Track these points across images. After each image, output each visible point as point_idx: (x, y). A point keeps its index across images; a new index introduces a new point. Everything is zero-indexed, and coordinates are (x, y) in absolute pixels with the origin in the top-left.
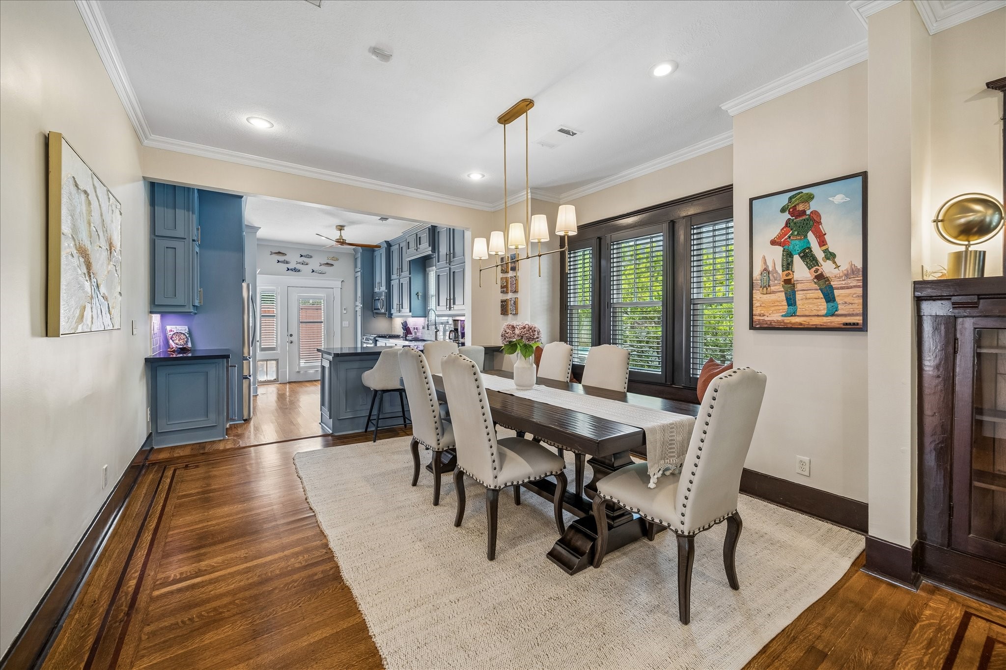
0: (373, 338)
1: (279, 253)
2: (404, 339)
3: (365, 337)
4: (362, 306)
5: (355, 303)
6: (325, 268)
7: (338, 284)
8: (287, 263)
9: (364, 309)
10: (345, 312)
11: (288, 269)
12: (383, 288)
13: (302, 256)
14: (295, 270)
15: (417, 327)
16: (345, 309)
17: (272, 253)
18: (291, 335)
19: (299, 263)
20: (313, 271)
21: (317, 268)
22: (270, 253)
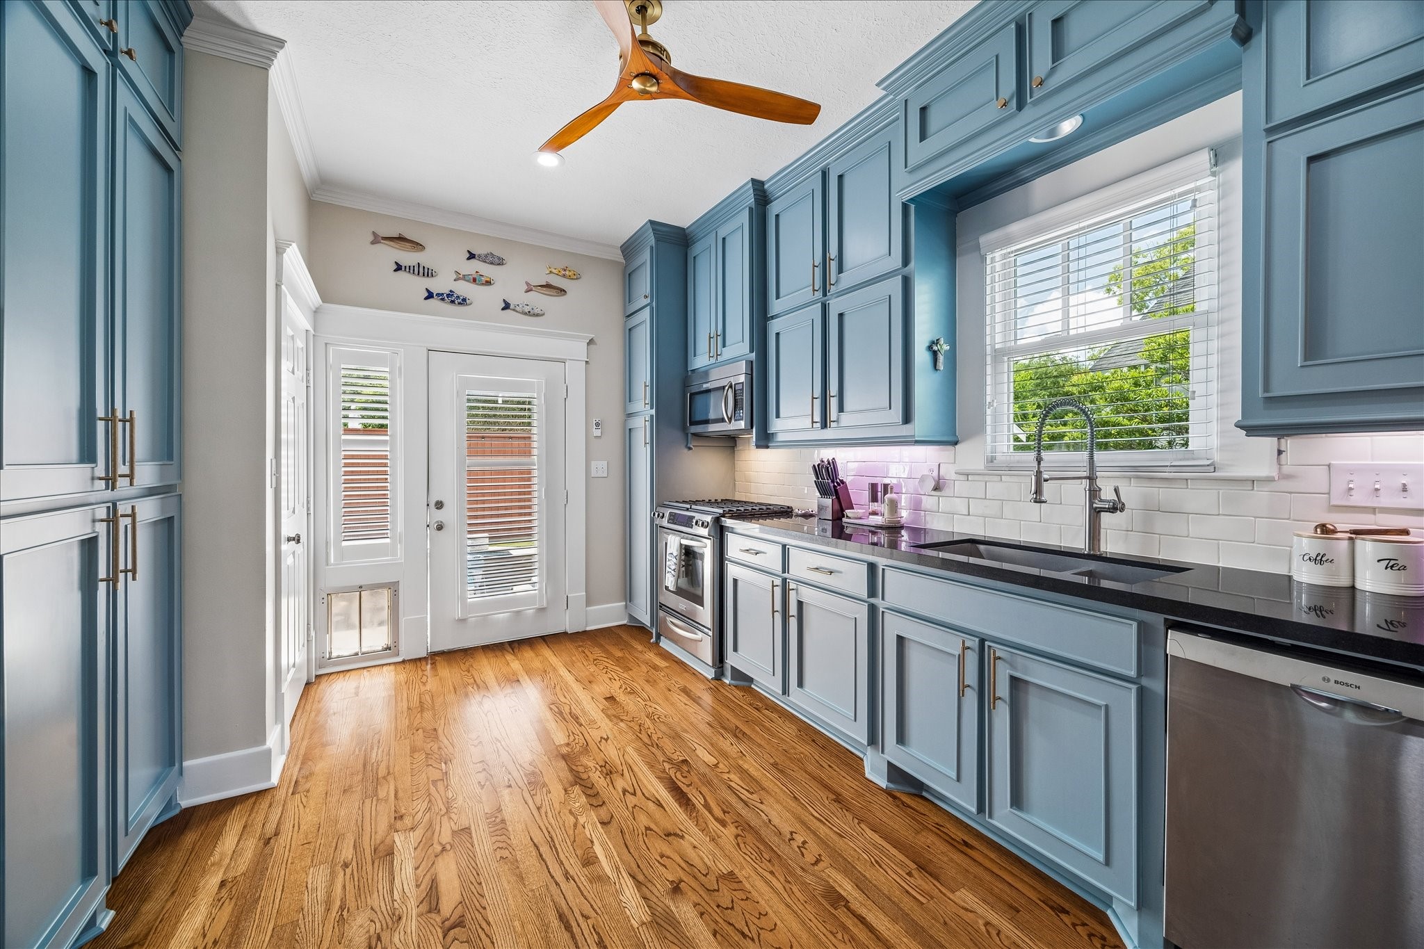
0: (708, 519)
1: (401, 239)
2: (829, 526)
3: (667, 512)
4: (653, 412)
5: (625, 408)
6: (539, 300)
7: (579, 349)
8: (428, 273)
9: (661, 421)
10: (597, 433)
11: (430, 295)
12: (739, 346)
13: (472, 256)
14: (452, 298)
15: (887, 481)
16: (597, 424)
17: (377, 239)
18: (439, 505)
19: (464, 278)
20: (507, 306)
21: (518, 297)
22: (371, 238)
